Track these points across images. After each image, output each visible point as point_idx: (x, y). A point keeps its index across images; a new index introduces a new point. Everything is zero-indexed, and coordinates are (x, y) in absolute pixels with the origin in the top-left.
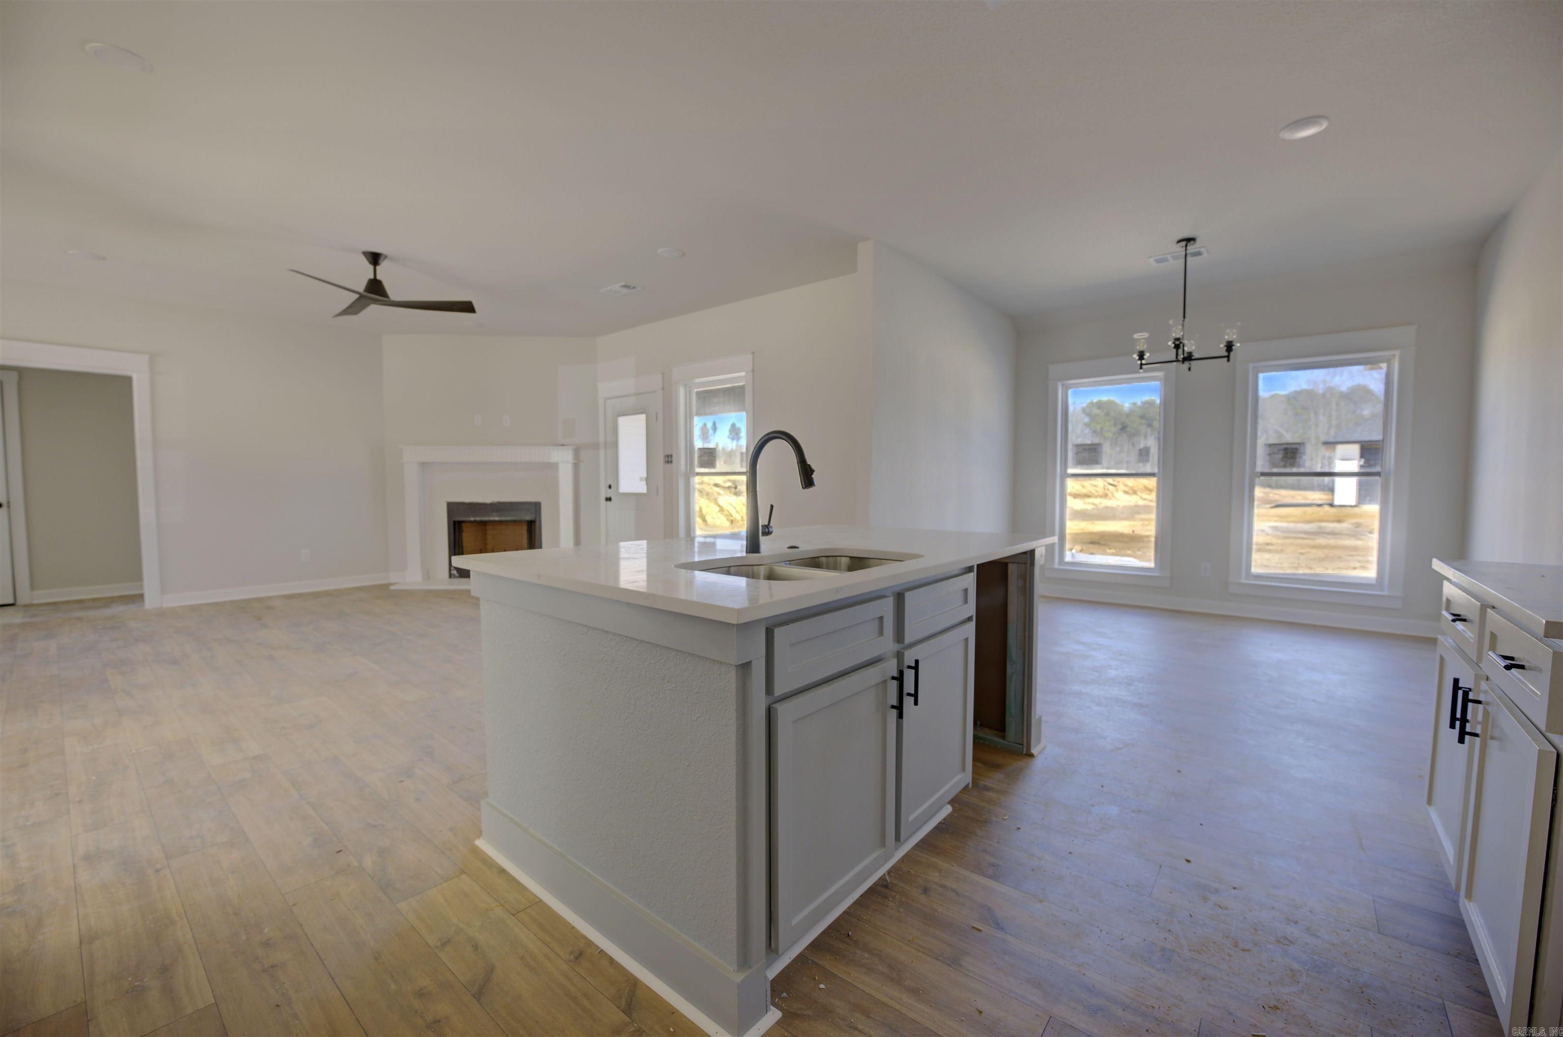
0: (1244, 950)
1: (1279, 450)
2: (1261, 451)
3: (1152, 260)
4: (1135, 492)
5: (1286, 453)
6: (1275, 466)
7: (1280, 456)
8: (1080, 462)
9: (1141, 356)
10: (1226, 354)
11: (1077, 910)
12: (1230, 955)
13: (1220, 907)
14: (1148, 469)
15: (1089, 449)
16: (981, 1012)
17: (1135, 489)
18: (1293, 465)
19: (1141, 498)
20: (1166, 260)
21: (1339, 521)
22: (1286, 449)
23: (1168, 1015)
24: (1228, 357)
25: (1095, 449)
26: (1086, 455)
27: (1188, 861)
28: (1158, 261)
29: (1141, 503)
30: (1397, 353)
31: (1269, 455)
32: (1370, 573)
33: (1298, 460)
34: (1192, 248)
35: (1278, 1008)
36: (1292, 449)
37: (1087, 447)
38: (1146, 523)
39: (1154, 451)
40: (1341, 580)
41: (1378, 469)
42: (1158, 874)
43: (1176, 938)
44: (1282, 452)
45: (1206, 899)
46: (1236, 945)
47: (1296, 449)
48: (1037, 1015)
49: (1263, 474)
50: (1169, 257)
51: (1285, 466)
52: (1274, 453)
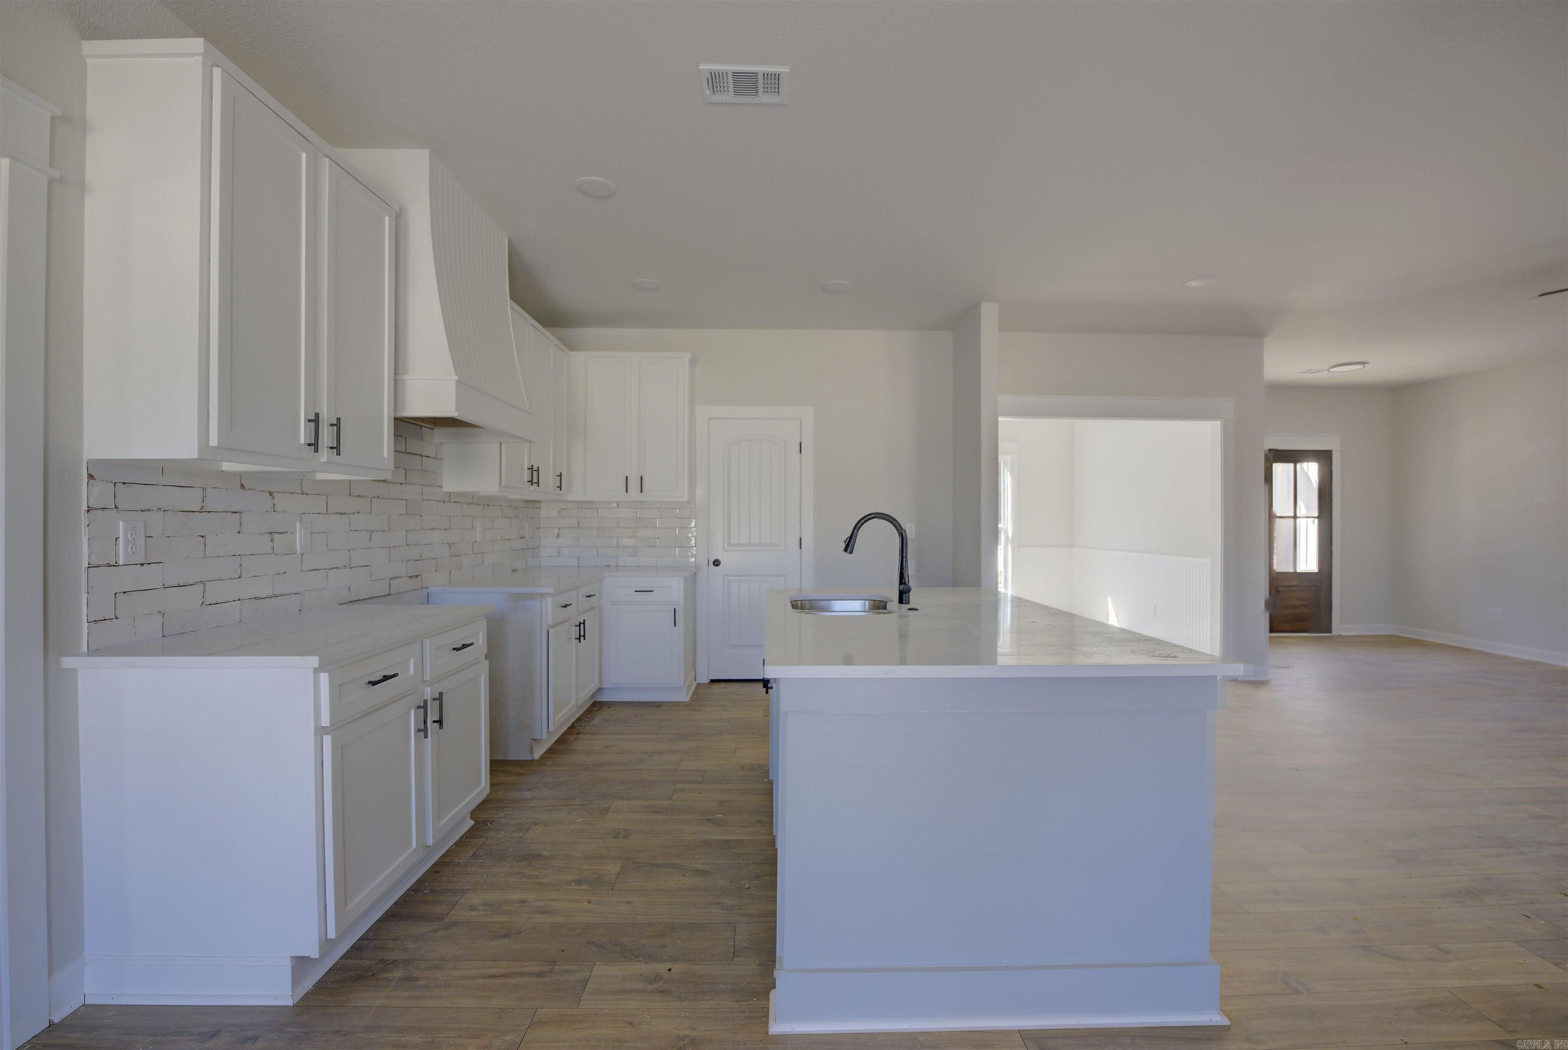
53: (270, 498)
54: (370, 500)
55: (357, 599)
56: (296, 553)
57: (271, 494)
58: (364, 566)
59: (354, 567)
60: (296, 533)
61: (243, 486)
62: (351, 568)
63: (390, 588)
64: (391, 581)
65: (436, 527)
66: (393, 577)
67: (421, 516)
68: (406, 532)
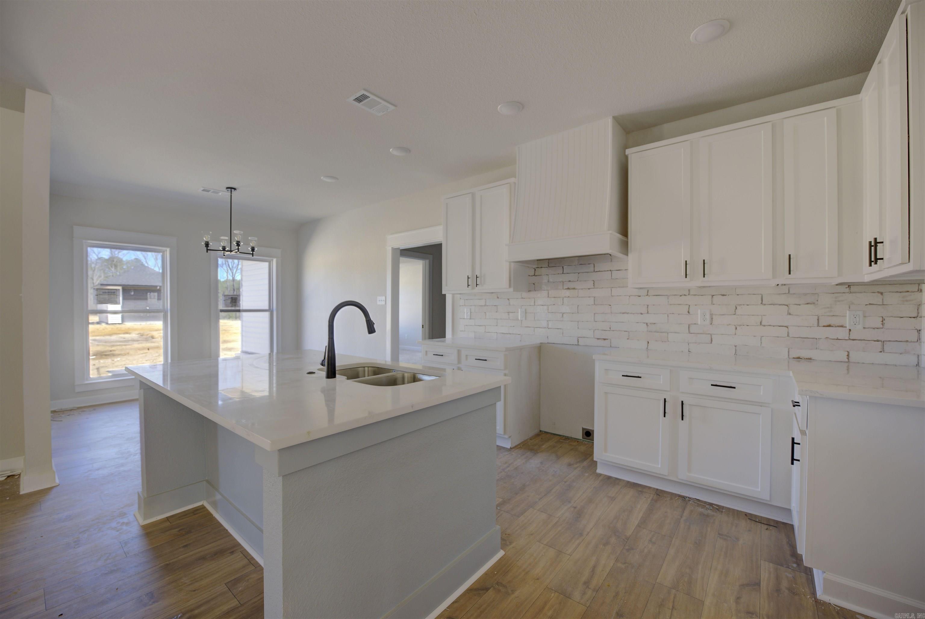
1: (229, 298)
2: (221, 299)
3: (202, 189)
5: (232, 300)
6: (228, 307)
15: (108, 292)
18: (235, 306)
22: (232, 298)
25: (114, 292)
30: (274, 259)
31: (225, 300)
33: (237, 303)
36: (235, 298)
44: (230, 299)
47: (236, 298)
49: (222, 311)
50: (212, 190)
51: (232, 307)
52: (227, 300)
53: (508, 301)
54: (562, 298)
55: (553, 343)
56: (519, 320)
57: (508, 299)
58: (558, 329)
59: (551, 328)
60: (519, 312)
61: (498, 298)
62: (549, 329)
63: (578, 342)
64: (579, 339)
65: (627, 312)
66: (581, 336)
67: (610, 305)
68: (593, 314)
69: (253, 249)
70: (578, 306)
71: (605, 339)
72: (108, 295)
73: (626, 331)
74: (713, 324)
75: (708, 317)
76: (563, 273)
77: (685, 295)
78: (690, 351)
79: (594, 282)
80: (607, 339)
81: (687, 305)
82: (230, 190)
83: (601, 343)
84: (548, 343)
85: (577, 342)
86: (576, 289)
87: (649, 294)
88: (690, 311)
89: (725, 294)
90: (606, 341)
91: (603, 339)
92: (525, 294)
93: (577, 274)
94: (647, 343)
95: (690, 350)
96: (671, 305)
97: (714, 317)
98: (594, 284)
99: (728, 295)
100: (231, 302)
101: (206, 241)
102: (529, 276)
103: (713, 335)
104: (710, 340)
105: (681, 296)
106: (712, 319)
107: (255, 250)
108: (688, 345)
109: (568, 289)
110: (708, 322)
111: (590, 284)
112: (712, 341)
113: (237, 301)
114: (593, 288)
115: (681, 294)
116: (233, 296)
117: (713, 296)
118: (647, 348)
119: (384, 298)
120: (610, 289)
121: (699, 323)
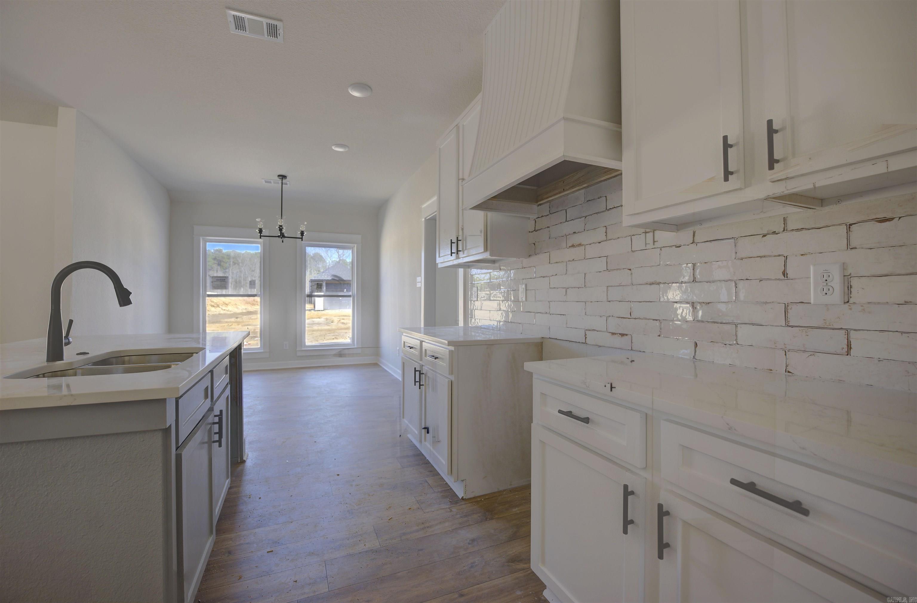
0: (372, 495)
1: (315, 284)
3: (263, 180)
4: (218, 306)
5: (318, 286)
7: (316, 287)
8: (215, 287)
9: (261, 231)
10: (301, 237)
11: (309, 517)
12: (369, 500)
13: (357, 485)
14: (254, 292)
15: (220, 280)
16: (296, 581)
17: (218, 304)
19: (222, 309)
20: (270, 182)
21: (319, 318)
23: (363, 531)
24: (302, 238)
25: (224, 279)
26: (219, 283)
27: (338, 475)
28: (266, 182)
29: (222, 312)
30: (356, 245)
32: (348, 341)
33: (322, 289)
34: (284, 181)
35: (391, 507)
37: (219, 278)
38: (230, 324)
39: (258, 283)
40: (338, 344)
41: (350, 293)
42: (331, 486)
43: (350, 505)
44: (316, 285)
45: (352, 485)
46: (369, 495)
47: (322, 284)
48: (320, 565)
49: (308, 296)
50: (272, 181)
54: (565, 263)
58: (561, 314)
60: (520, 289)
61: (501, 269)
62: (551, 314)
63: (586, 338)
64: (587, 332)
65: (658, 281)
66: (590, 328)
67: (630, 270)
68: (606, 288)
69: (302, 233)
70: (585, 274)
71: (622, 335)
72: (220, 282)
73: (656, 320)
74: (854, 303)
75: (837, 283)
76: (566, 221)
77: (774, 233)
78: (789, 372)
79: (606, 228)
80: (627, 335)
81: (779, 255)
82: (281, 177)
83: (617, 341)
84: (550, 338)
85: (584, 338)
86: (582, 245)
87: (696, 240)
88: (789, 271)
89: (889, 216)
90: (625, 337)
91: (620, 334)
92: (526, 262)
93: (583, 218)
94: (693, 345)
95: (789, 369)
96: (742, 259)
97: (854, 282)
98: (606, 232)
99: (900, 218)
100: (317, 288)
101: (260, 228)
102: (530, 232)
103: (853, 334)
104: (846, 347)
105: (764, 236)
106: (850, 287)
107: (304, 234)
108: (786, 355)
109: (573, 246)
110: (837, 296)
111: (600, 235)
112: (849, 346)
113: (322, 287)
114: (606, 241)
115: (765, 232)
116: (318, 282)
117: (851, 225)
118: (694, 357)
119: (420, 278)
120: (630, 237)
121: (812, 302)
